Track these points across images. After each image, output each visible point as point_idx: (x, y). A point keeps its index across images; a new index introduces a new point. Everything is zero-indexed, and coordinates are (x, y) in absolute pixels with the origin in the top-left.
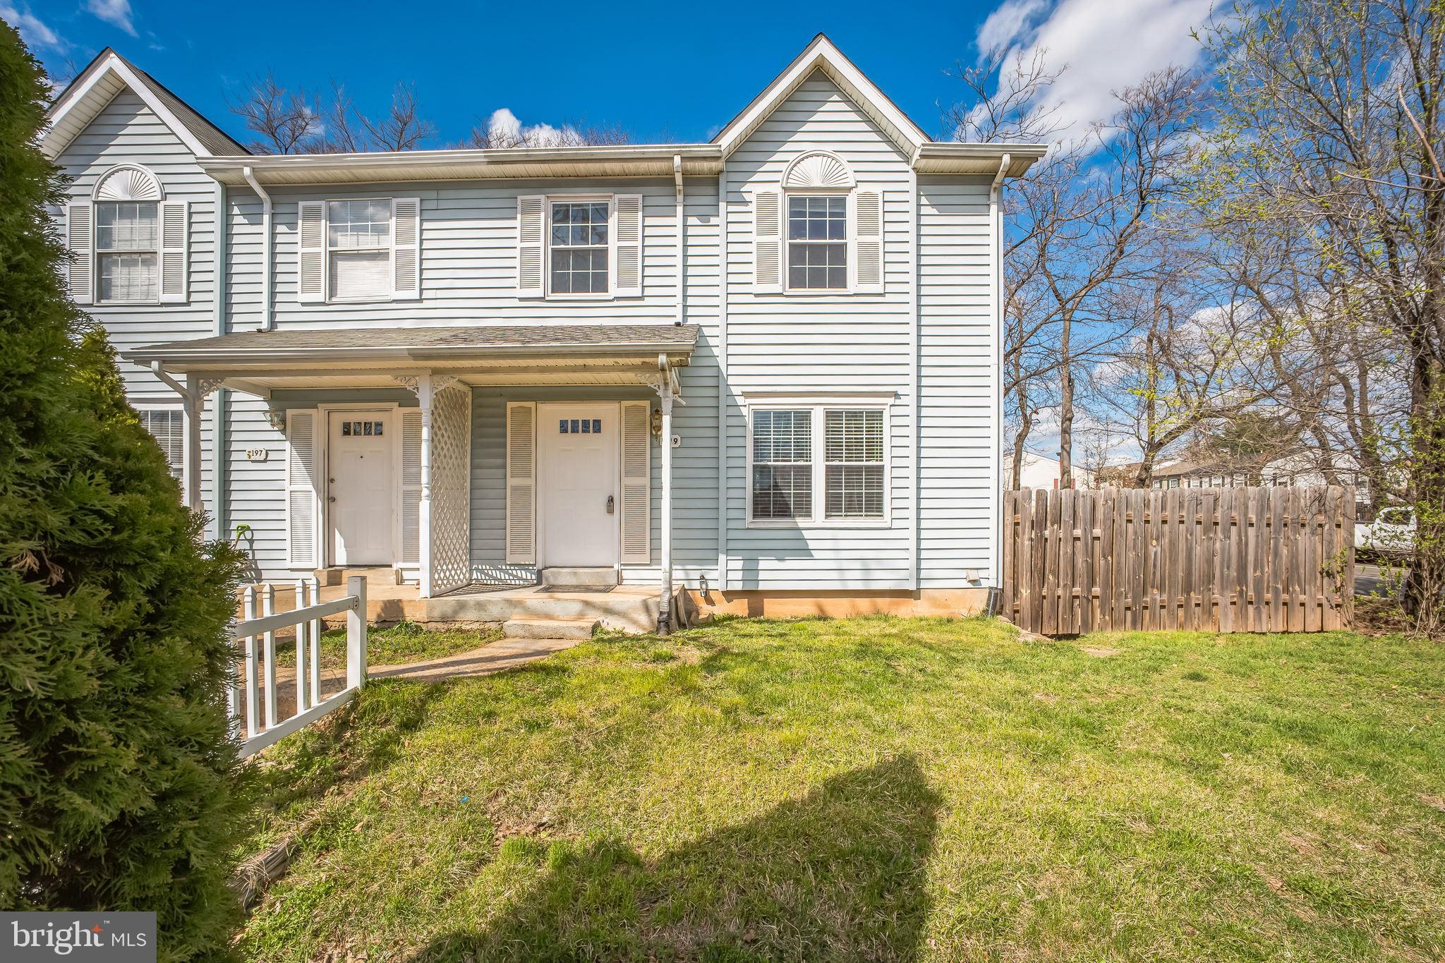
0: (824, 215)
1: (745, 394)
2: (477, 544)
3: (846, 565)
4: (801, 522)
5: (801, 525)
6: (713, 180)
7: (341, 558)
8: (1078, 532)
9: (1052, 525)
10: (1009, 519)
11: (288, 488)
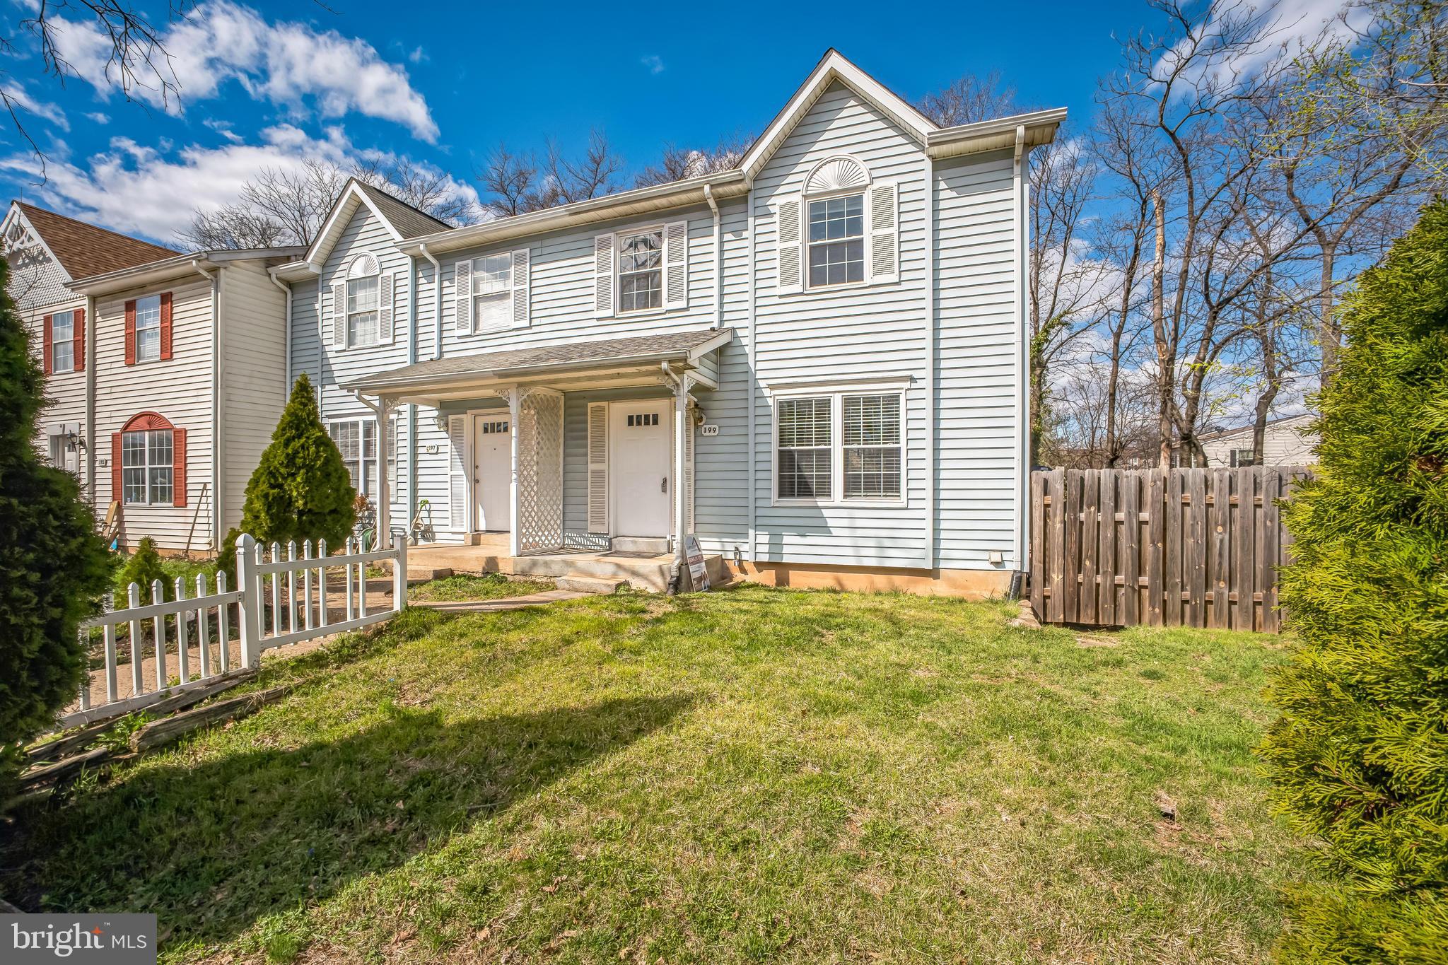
0: (841, 214)
1: (771, 387)
2: (569, 516)
3: (861, 542)
4: (821, 502)
5: (820, 504)
6: (742, 199)
7: (482, 526)
8: (1121, 516)
9: (1089, 507)
10: (1038, 501)
11: (450, 473)
